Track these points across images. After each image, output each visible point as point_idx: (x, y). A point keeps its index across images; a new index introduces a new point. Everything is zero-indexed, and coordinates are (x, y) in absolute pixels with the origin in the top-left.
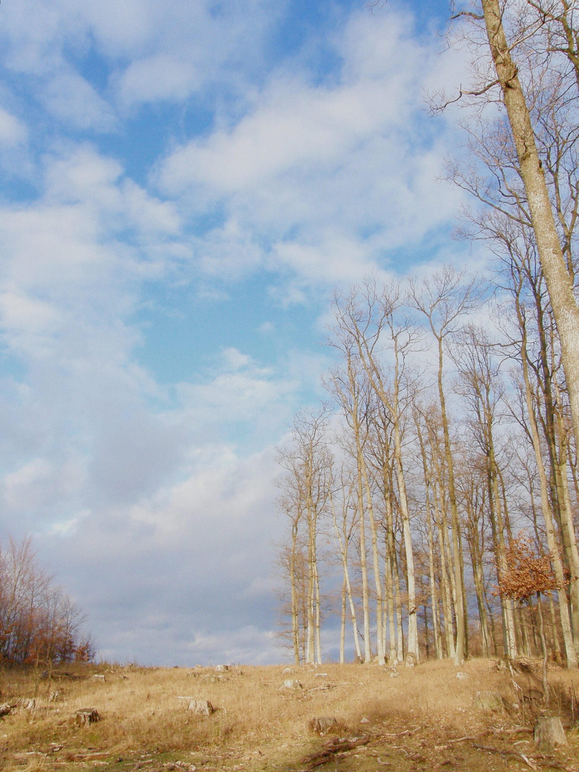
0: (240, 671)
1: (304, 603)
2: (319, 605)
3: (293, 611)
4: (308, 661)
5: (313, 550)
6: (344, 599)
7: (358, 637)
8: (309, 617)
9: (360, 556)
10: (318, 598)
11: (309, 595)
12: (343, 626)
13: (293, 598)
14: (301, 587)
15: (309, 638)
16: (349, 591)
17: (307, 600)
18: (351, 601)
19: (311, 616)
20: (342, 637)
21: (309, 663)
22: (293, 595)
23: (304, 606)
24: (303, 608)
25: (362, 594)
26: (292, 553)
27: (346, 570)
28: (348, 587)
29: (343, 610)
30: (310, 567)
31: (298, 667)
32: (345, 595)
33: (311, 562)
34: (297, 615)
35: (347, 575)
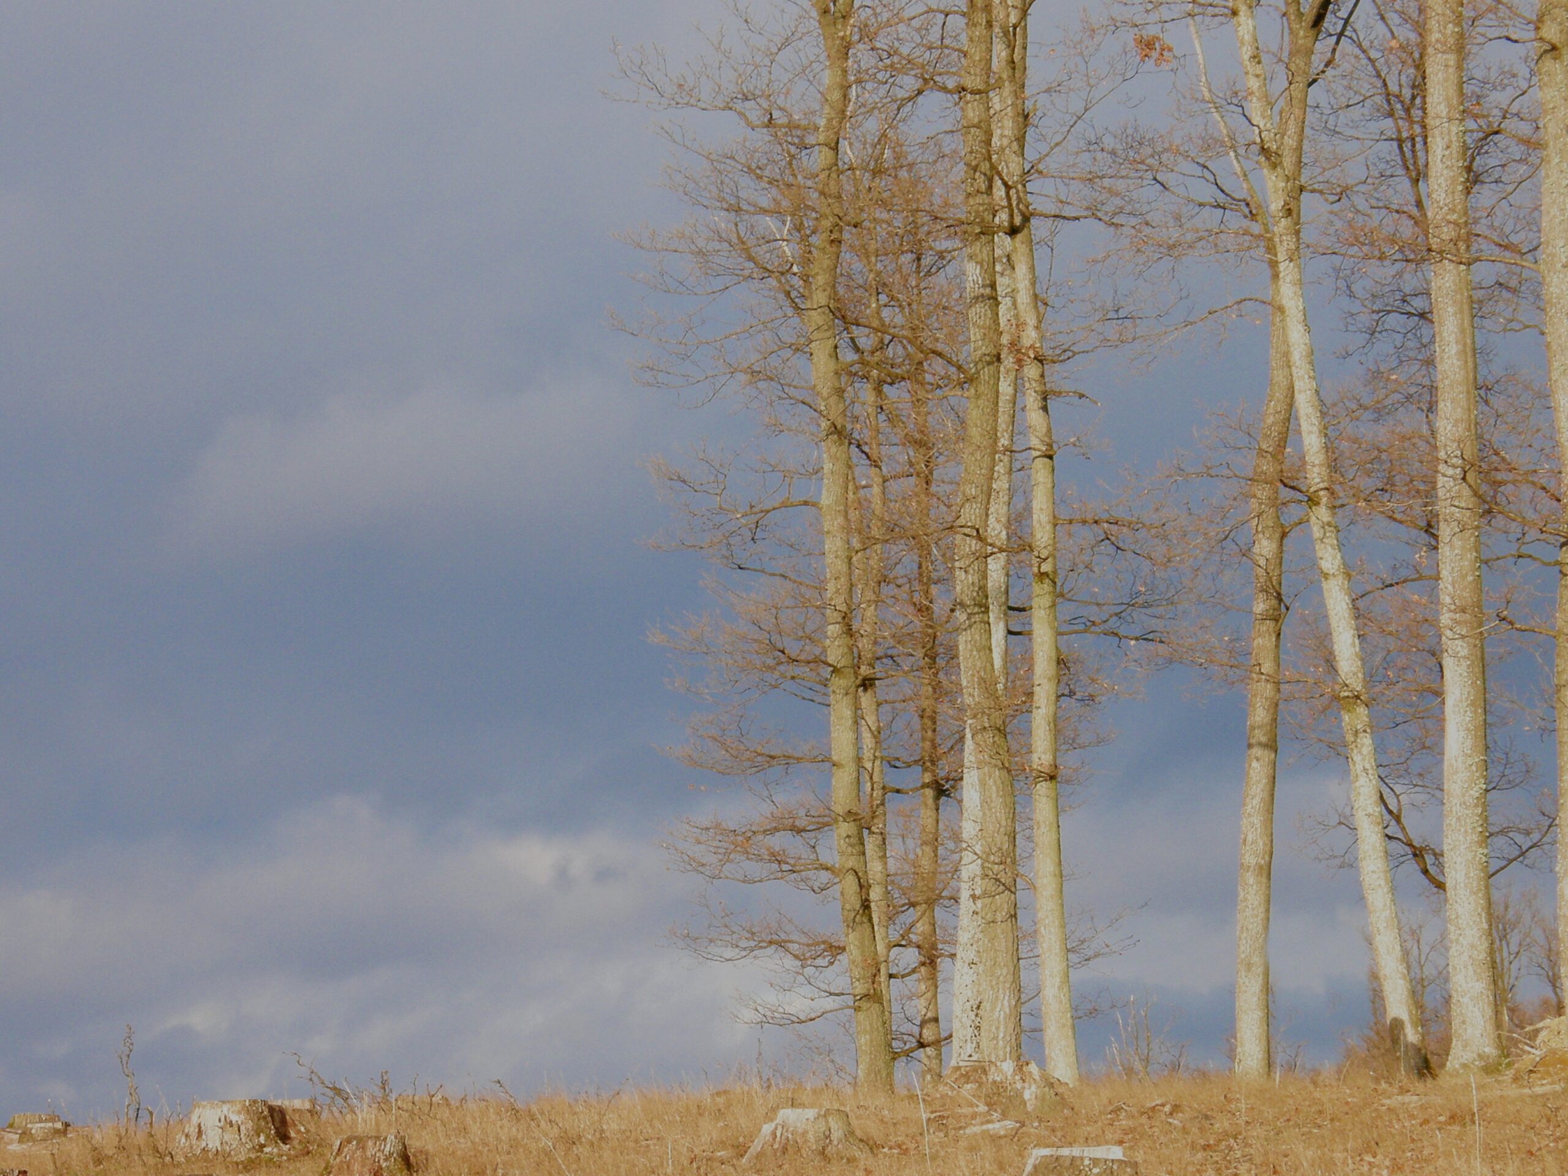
0: (390, 1146)
1: (924, 579)
2: (1059, 595)
3: (836, 654)
4: (959, 1053)
5: (1003, 132)
6: (1265, 547)
7: (1393, 863)
8: (971, 696)
9: (1418, 175)
10: (1042, 535)
11: (970, 514)
12: (1258, 767)
13: (834, 545)
14: (898, 456)
15: (970, 868)
16: (1316, 476)
17: (949, 556)
18: (1329, 559)
19: (987, 685)
20: (1252, 857)
21: (977, 1072)
22: (832, 523)
23: (923, 610)
24: (918, 623)
25: (1430, 494)
26: (820, 158)
27: (1289, 295)
28: (1312, 441)
29: (1262, 642)
30: (973, 273)
31: (881, 1100)
32: (1278, 505)
33: (987, 232)
34: (867, 684)
35: (1297, 337)
